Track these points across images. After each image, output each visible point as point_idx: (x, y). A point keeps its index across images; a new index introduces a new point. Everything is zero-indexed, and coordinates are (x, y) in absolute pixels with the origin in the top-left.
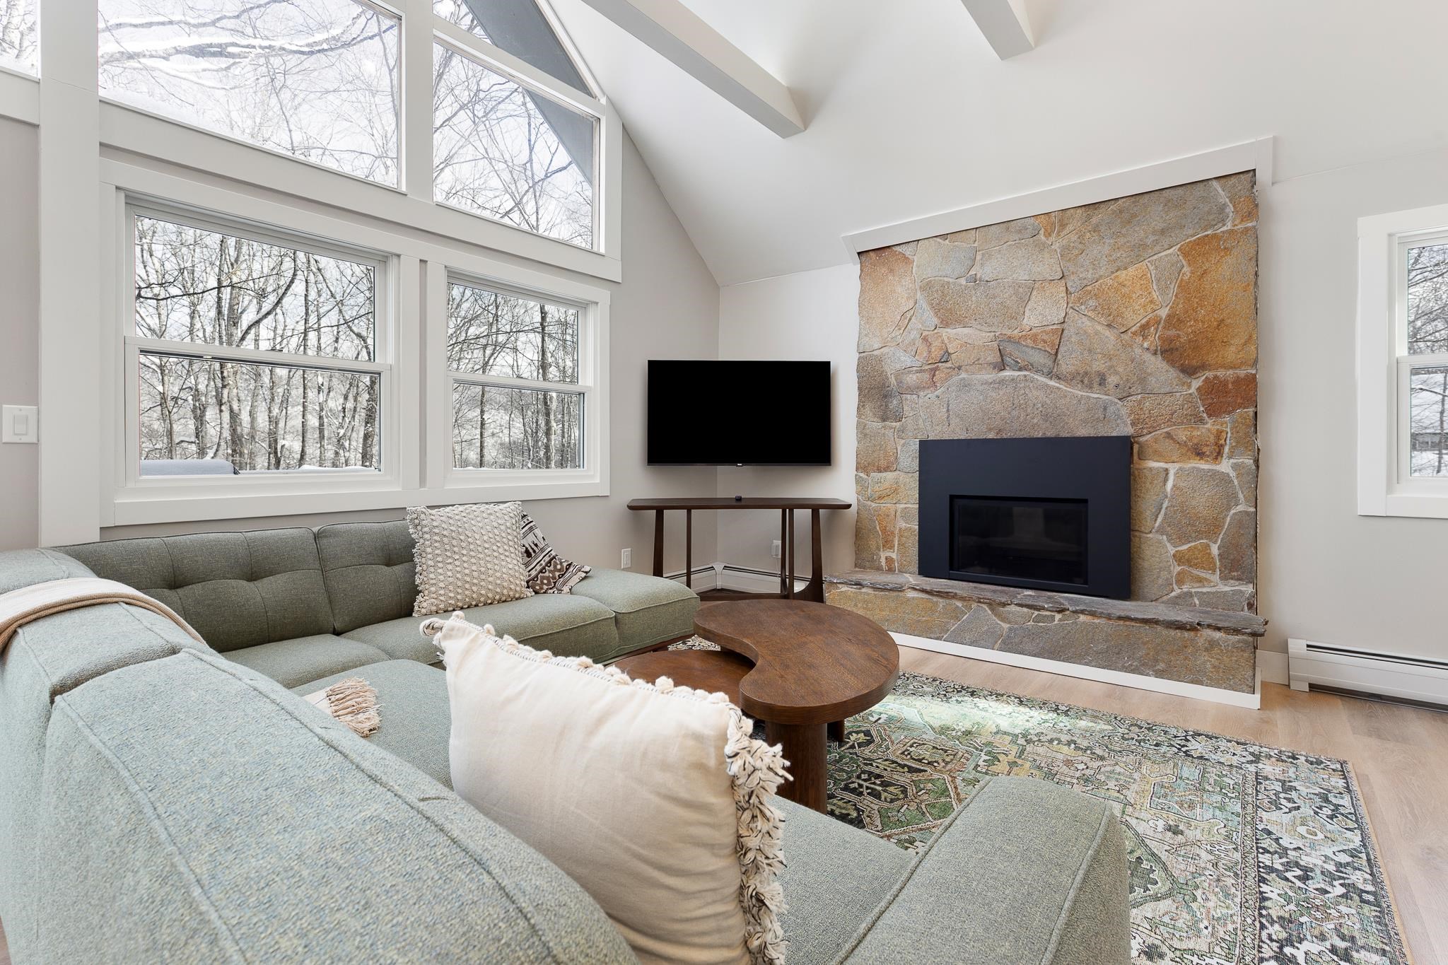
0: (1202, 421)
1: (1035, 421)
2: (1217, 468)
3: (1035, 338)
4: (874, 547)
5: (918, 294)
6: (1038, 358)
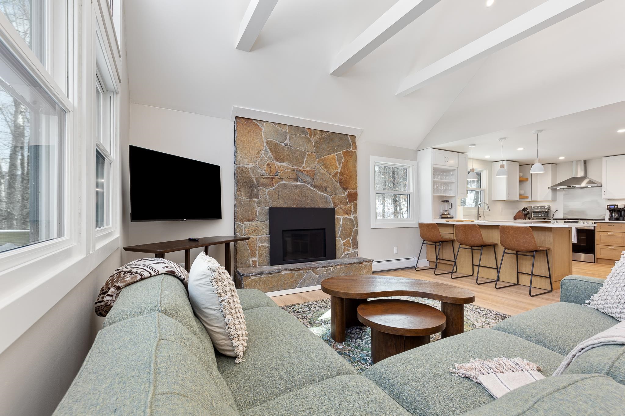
0: (347, 204)
1: (308, 202)
2: (350, 217)
3: (307, 172)
4: (246, 257)
5: (265, 145)
6: (308, 179)
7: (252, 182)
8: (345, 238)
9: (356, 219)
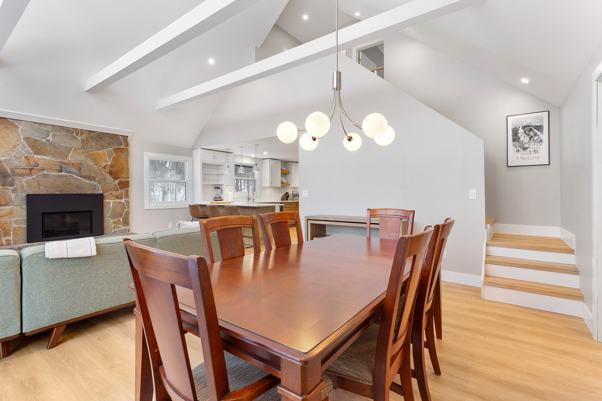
0: (118, 190)
1: (74, 189)
2: (121, 201)
3: (73, 164)
5: (22, 140)
6: (74, 170)
7: (5, 172)
8: (115, 218)
9: (128, 203)
